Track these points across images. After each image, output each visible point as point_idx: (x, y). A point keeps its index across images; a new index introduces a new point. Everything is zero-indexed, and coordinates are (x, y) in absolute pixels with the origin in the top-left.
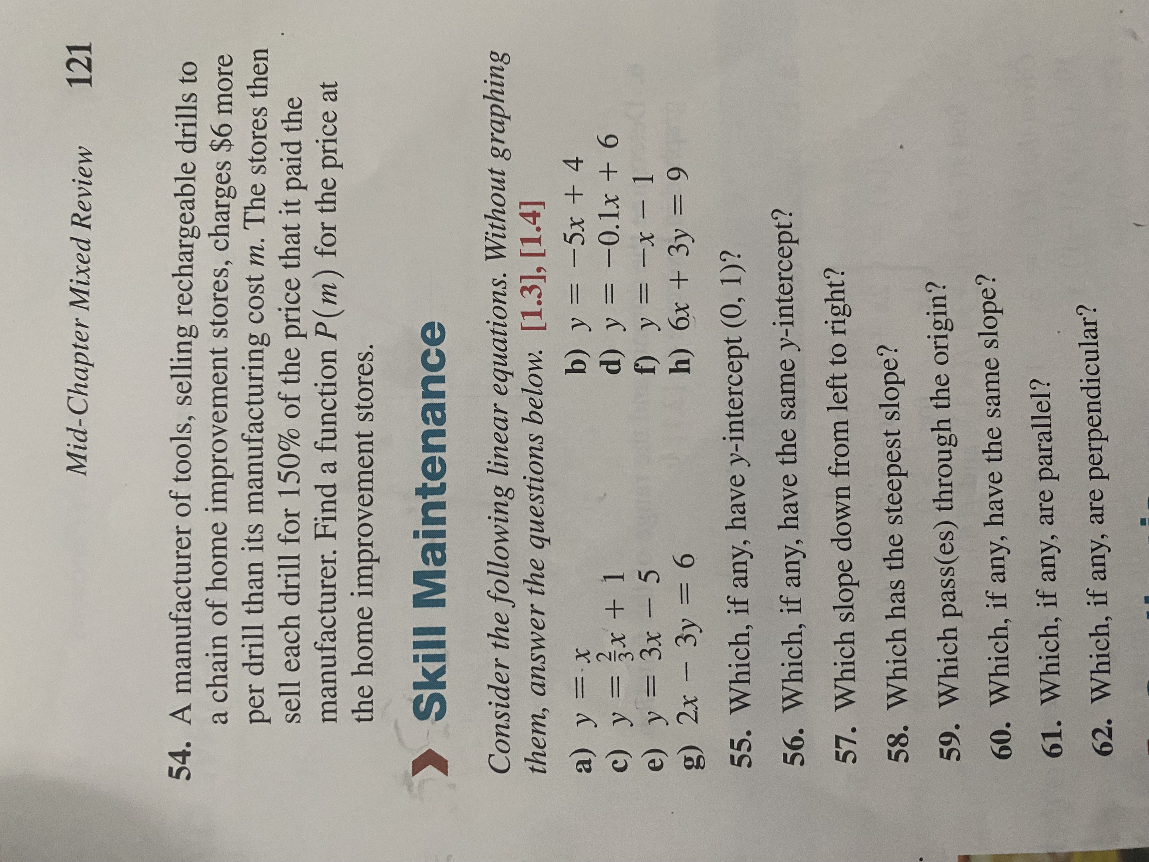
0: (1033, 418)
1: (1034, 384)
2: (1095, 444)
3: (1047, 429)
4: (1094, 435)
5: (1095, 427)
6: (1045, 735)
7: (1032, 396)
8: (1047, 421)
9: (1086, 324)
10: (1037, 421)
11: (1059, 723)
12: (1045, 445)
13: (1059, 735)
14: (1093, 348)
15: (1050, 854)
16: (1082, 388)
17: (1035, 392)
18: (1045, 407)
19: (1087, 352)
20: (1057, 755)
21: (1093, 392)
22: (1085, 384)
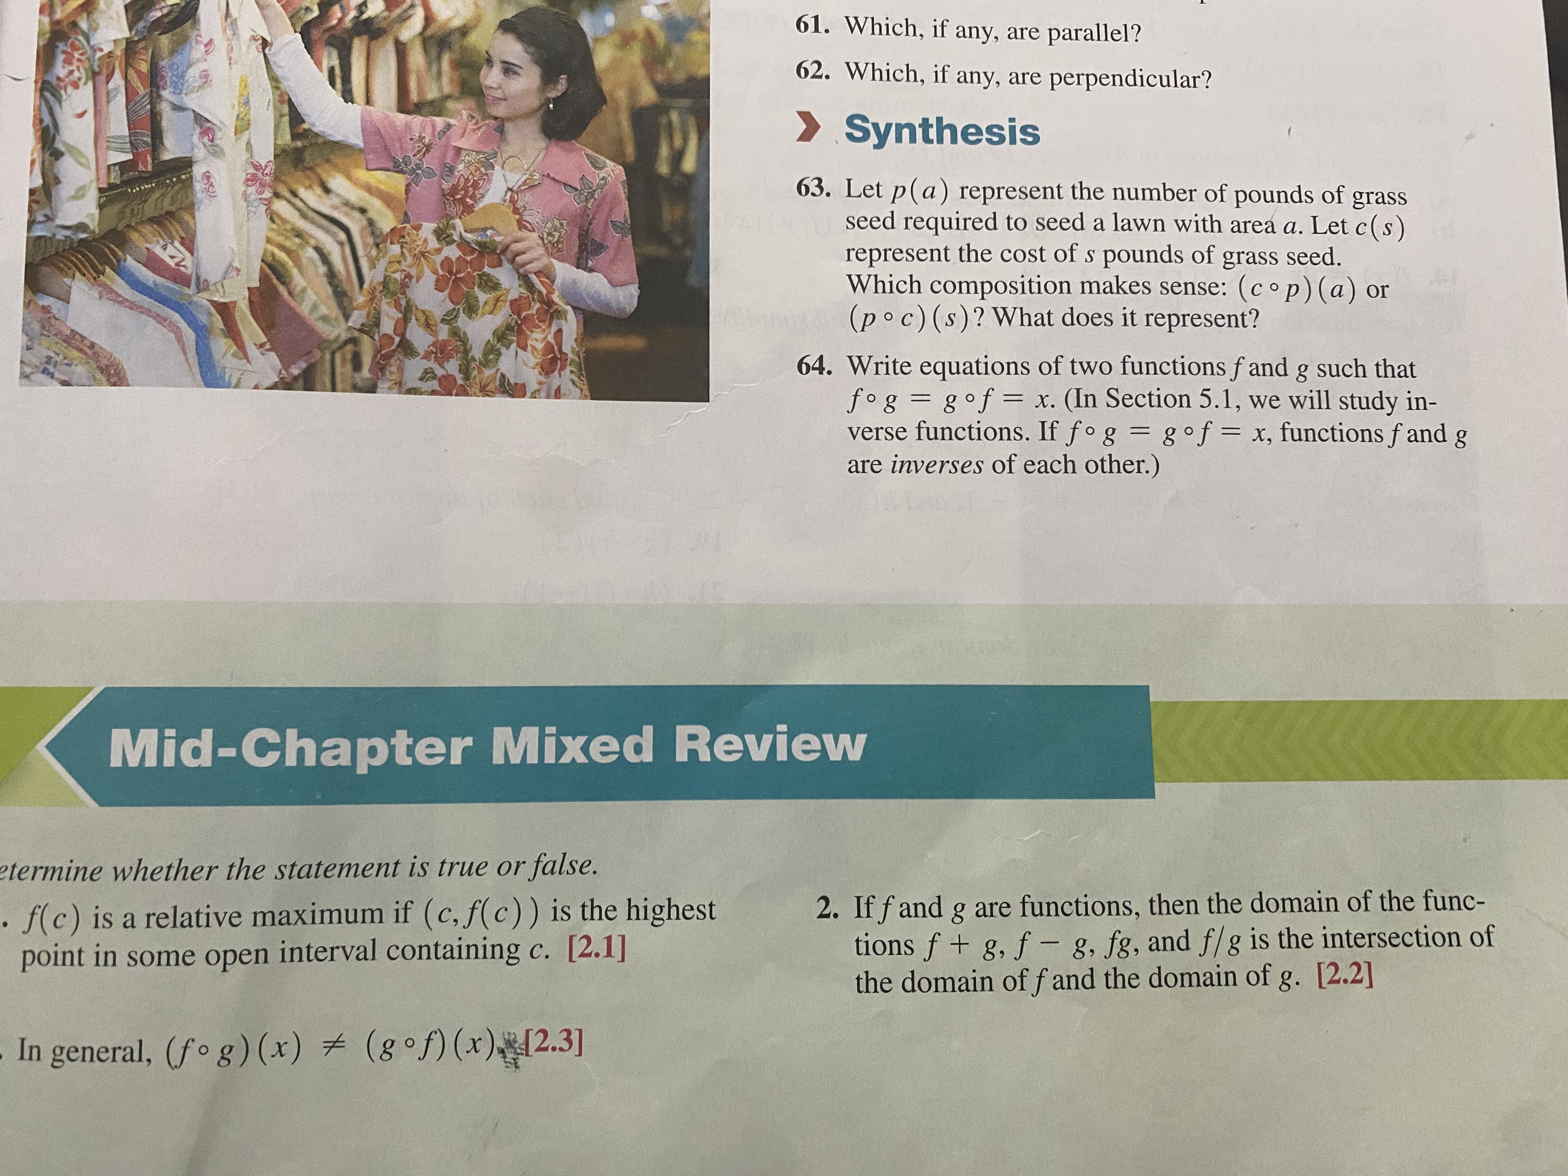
0: (1106, 25)
1: (1136, 28)
2: (1083, 79)
3: (1095, 36)
4: (1092, 79)
5: (1098, 80)
6: (816, 18)
7: (1125, 25)
8: (1103, 37)
9: (1194, 78)
10: (1102, 29)
11: (827, 31)
12: (1081, 34)
13: (817, 30)
14: (1172, 83)
15: (709, 13)
16: (1134, 70)
17: (1129, 27)
18: (1116, 37)
19: (1168, 77)
20: (798, 27)
21: (1131, 80)
22: (1138, 73)
